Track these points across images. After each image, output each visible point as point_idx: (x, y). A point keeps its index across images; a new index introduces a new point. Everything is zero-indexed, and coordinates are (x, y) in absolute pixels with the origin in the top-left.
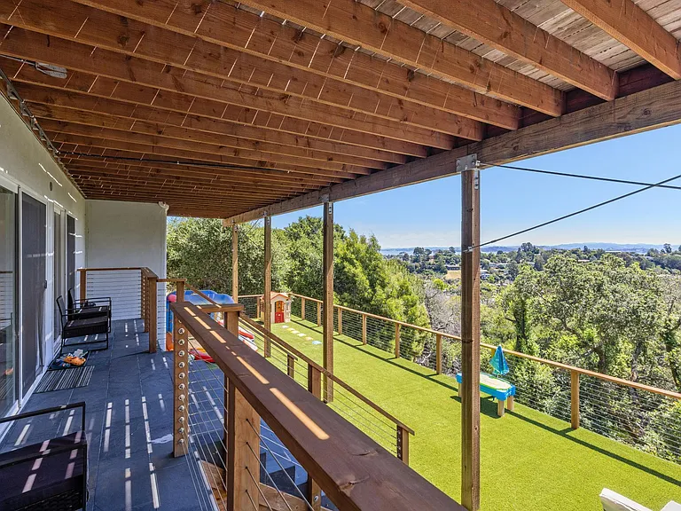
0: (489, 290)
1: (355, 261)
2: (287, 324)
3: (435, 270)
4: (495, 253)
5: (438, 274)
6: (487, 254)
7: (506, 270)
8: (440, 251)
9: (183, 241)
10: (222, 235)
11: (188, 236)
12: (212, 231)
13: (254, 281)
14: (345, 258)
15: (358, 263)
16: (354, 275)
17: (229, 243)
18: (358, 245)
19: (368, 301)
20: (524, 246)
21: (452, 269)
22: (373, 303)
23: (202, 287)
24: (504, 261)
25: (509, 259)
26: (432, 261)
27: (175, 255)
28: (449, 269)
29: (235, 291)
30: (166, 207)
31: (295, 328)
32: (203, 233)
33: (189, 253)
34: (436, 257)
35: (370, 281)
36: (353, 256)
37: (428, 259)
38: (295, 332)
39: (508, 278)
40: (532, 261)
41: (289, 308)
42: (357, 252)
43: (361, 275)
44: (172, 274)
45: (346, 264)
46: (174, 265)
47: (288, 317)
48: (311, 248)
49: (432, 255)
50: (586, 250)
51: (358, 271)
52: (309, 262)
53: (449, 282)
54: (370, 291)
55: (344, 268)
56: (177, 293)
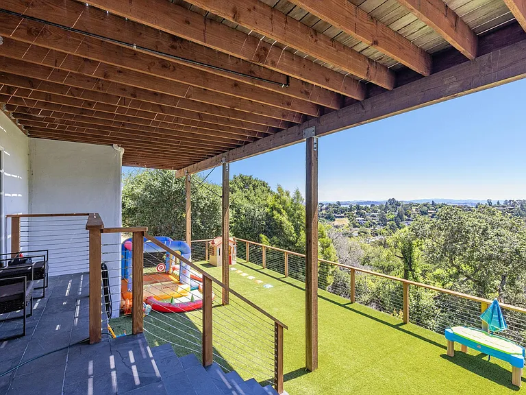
0: (365, 233)
1: (282, 210)
2: (234, 266)
3: (326, 218)
4: (369, 206)
5: (329, 221)
6: (364, 206)
7: (378, 218)
8: (330, 204)
9: (138, 191)
10: (174, 185)
11: (143, 186)
12: (165, 182)
13: (203, 227)
14: (273, 208)
15: (284, 212)
16: (281, 223)
17: (181, 194)
18: (284, 197)
19: (293, 243)
20: (390, 200)
21: (338, 217)
22: (297, 245)
23: (155, 233)
24: (375, 212)
25: (379, 210)
26: (324, 212)
27: (130, 203)
28: (336, 217)
29: (189, 236)
30: (122, 151)
31: (243, 270)
32: (157, 184)
33: (145, 202)
34: (327, 209)
35: (295, 227)
36: (281, 206)
37: (321, 210)
38: (244, 274)
39: (379, 224)
40: (395, 212)
41: (235, 251)
42: (284, 203)
43: (287, 222)
44: (129, 221)
45: (275, 212)
46: (129, 213)
47: (235, 260)
48: (245, 200)
49: (324, 207)
50: (433, 204)
51: (284, 218)
52: (244, 211)
53: (337, 227)
54: (294, 235)
55: (273, 216)
56: (132, 240)
